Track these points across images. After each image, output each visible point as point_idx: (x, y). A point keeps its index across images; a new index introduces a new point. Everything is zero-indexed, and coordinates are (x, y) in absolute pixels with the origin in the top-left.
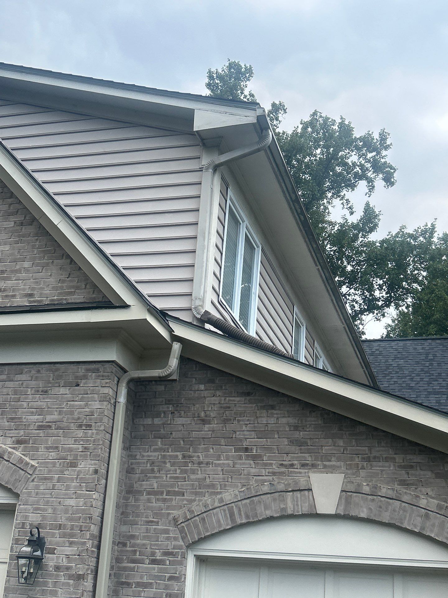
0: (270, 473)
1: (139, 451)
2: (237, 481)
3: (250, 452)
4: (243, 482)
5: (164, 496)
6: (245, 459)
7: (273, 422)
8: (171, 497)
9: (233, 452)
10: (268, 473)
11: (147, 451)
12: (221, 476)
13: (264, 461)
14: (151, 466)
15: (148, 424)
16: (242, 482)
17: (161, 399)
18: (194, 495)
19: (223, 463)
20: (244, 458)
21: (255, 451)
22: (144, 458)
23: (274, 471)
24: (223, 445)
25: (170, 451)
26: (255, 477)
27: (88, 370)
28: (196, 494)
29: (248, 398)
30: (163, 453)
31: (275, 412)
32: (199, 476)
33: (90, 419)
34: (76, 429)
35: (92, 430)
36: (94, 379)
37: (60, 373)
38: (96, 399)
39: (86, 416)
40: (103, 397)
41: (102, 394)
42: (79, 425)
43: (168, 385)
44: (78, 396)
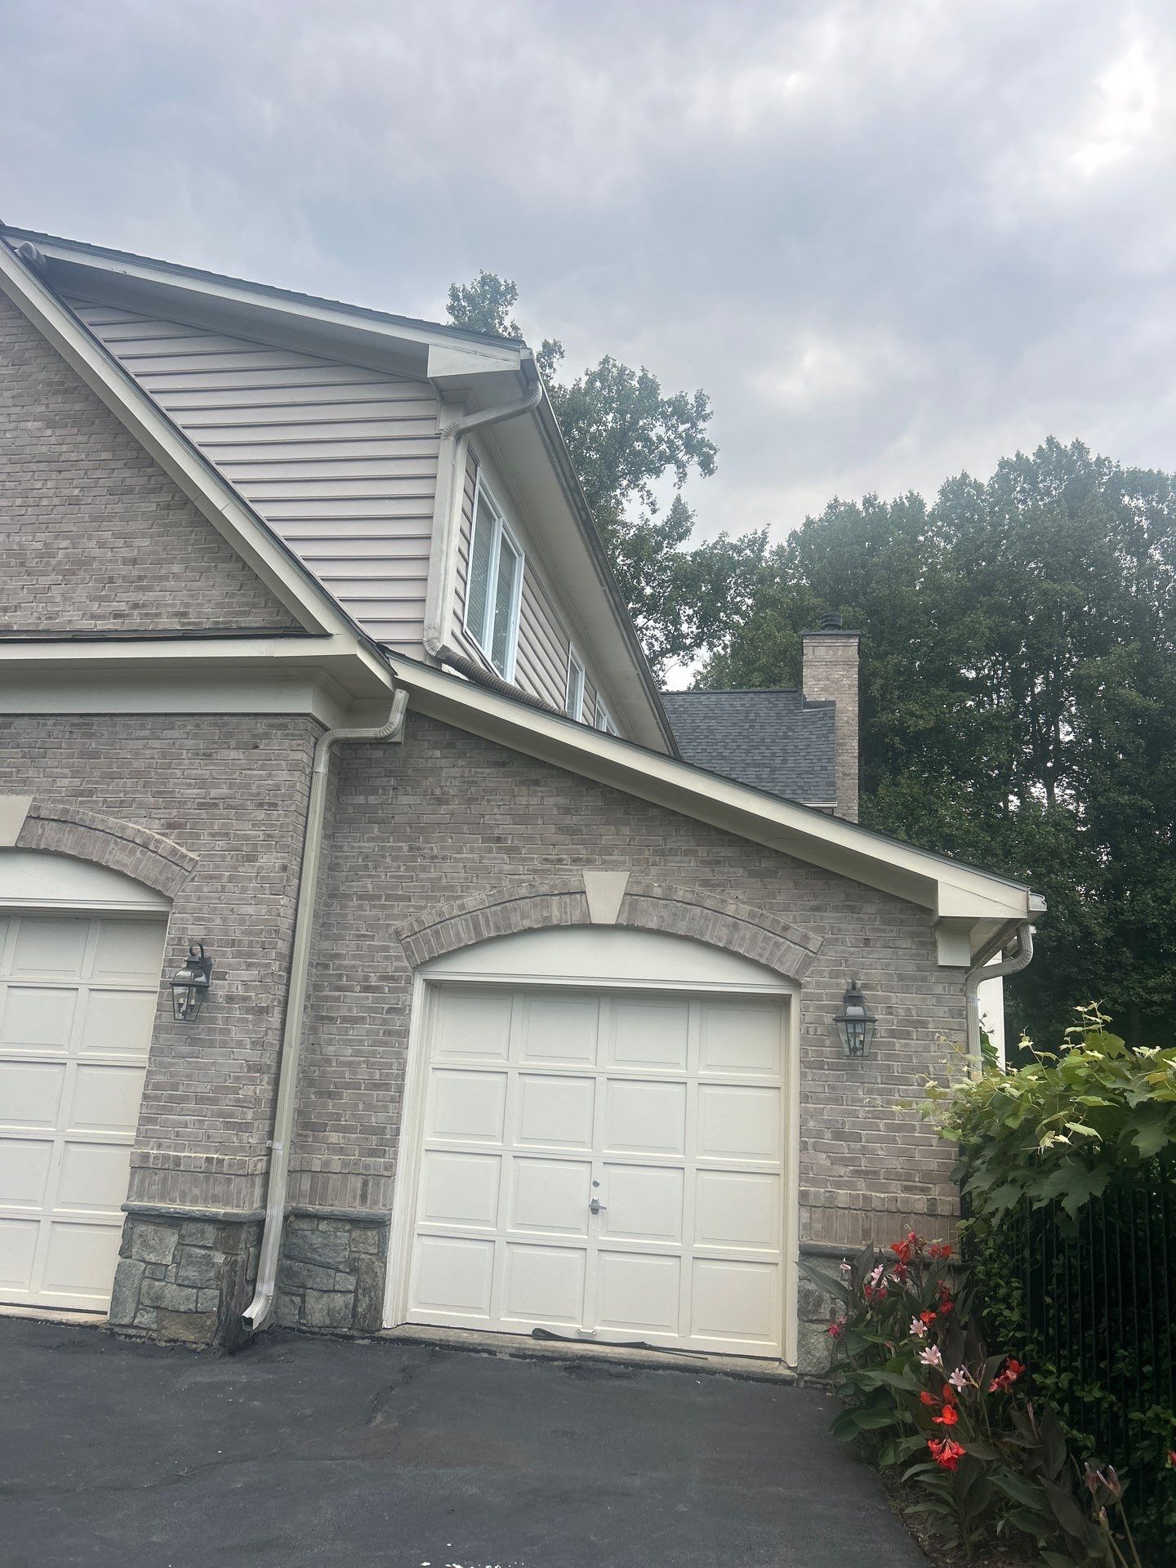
0: (530, 871)
1: (347, 840)
2: (484, 882)
3: (504, 842)
4: (493, 882)
5: (383, 902)
6: (496, 852)
7: (536, 803)
8: (392, 903)
9: (480, 842)
10: (528, 870)
11: (358, 840)
12: (463, 875)
13: (522, 854)
14: (363, 861)
15: (360, 804)
16: (491, 882)
17: (379, 770)
18: (424, 901)
19: (465, 857)
20: (494, 851)
21: (510, 842)
22: (353, 851)
23: (536, 868)
24: (466, 833)
25: (391, 840)
26: (509, 876)
27: (271, 726)
28: (427, 898)
29: (502, 770)
30: (381, 844)
31: (538, 789)
32: (432, 875)
33: (276, 796)
34: (256, 808)
35: (277, 810)
36: (280, 739)
37: (230, 729)
38: (284, 767)
39: (270, 791)
40: (294, 765)
41: (292, 760)
42: (259, 803)
43: (389, 750)
44: (256, 763)
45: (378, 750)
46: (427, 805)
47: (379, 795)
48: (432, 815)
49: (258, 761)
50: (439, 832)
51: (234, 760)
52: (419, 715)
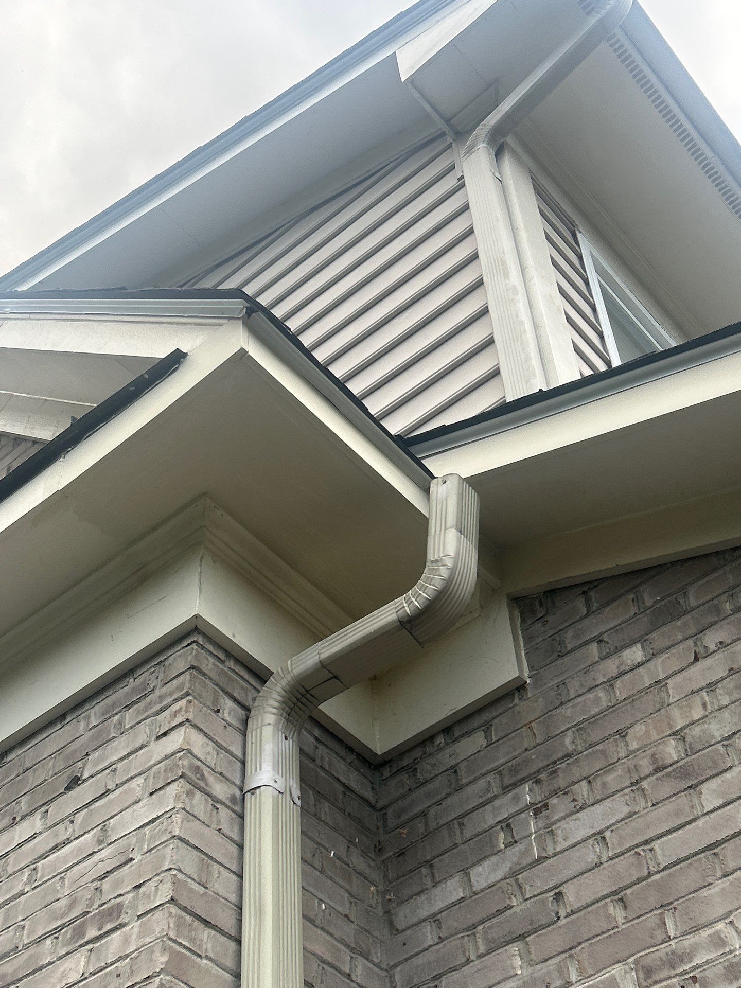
15: (454, 904)
17: (482, 783)
27: (109, 711)
33: (118, 884)
34: (63, 952)
35: (122, 926)
36: (131, 728)
37: (18, 776)
38: (138, 792)
39: (102, 878)
40: (165, 771)
41: (160, 762)
42: (74, 929)
43: (496, 721)
44: (72, 822)
45: (468, 734)
46: (653, 805)
47: (501, 850)
48: (680, 832)
49: (76, 816)
50: (726, 875)
51: (20, 845)
52: (553, 594)
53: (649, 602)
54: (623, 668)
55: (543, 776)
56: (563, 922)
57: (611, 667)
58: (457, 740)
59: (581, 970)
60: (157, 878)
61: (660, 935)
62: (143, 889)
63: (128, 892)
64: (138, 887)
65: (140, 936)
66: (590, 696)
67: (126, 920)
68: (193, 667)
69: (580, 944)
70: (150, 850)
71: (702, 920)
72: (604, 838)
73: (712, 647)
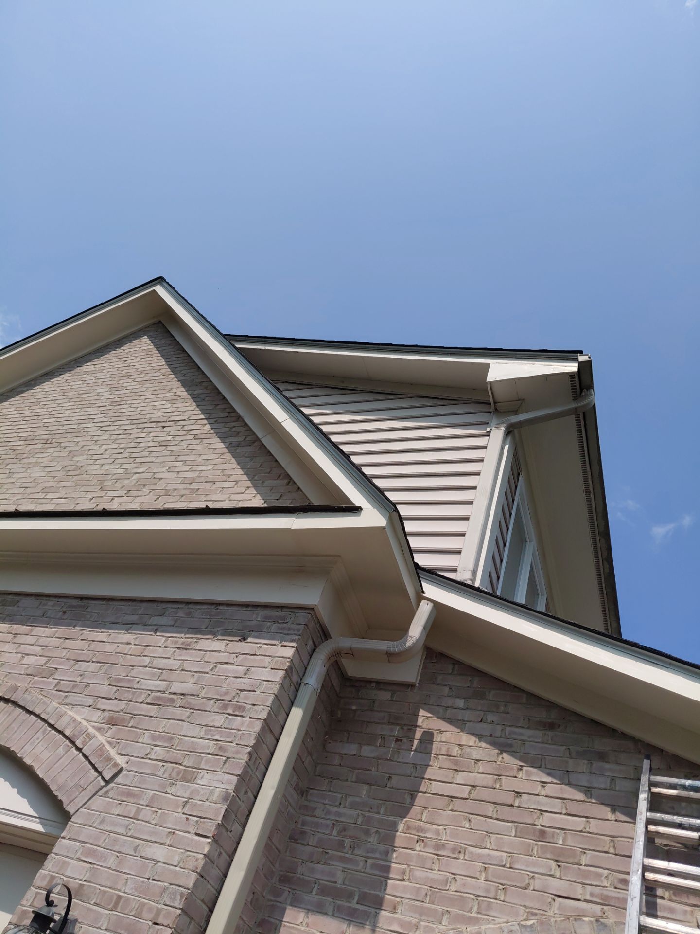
0: (596, 896)
1: (324, 801)
2: (515, 902)
3: (551, 840)
4: (531, 905)
5: (354, 904)
6: (537, 853)
7: (603, 786)
8: (367, 909)
9: (513, 835)
10: (592, 895)
11: (337, 803)
12: (481, 882)
13: (581, 865)
14: (339, 833)
15: (351, 755)
16: (527, 904)
17: (382, 714)
18: (417, 916)
19: (489, 855)
20: (535, 852)
21: (561, 842)
22: (328, 817)
23: (605, 893)
24: (491, 818)
25: (382, 812)
26: (558, 900)
27: (267, 619)
28: (422, 912)
29: (550, 733)
30: (367, 814)
31: (607, 766)
32: (435, 875)
33: (246, 697)
34: (217, 711)
35: (243, 716)
36: (273, 633)
37: (221, 619)
38: (266, 665)
39: (241, 691)
40: (280, 663)
41: (280, 657)
42: (224, 704)
43: (398, 693)
44: (237, 657)
45: (385, 690)
46: (439, 767)
47: (377, 746)
48: (444, 784)
49: (240, 655)
50: (451, 810)
51: (213, 651)
52: (442, 655)
53: (475, 685)
54: (454, 706)
55: (405, 728)
56: (387, 789)
57: (449, 702)
58: (380, 689)
59: (385, 811)
60: (263, 707)
61: (419, 817)
62: (256, 707)
63: (250, 704)
64: (254, 705)
65: (248, 726)
66: (437, 708)
67: (245, 715)
68: (306, 624)
69: (389, 801)
70: (263, 693)
71: (436, 822)
72: (416, 767)
73: (489, 721)
